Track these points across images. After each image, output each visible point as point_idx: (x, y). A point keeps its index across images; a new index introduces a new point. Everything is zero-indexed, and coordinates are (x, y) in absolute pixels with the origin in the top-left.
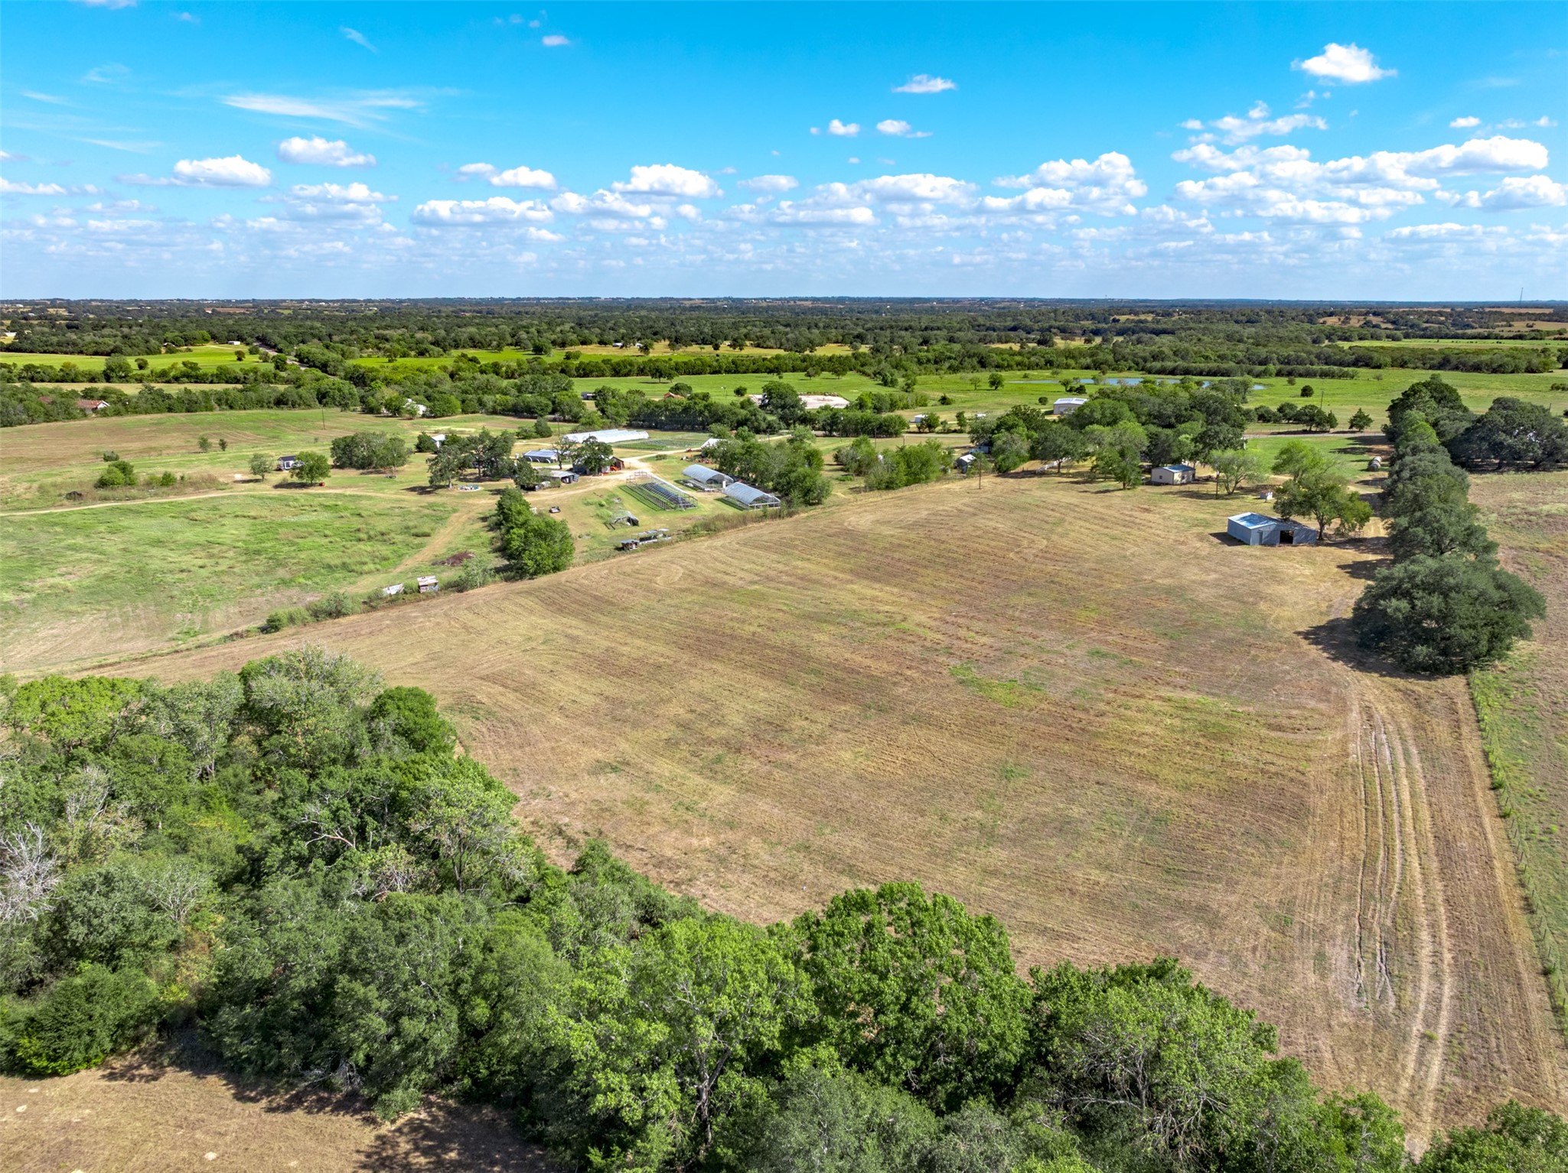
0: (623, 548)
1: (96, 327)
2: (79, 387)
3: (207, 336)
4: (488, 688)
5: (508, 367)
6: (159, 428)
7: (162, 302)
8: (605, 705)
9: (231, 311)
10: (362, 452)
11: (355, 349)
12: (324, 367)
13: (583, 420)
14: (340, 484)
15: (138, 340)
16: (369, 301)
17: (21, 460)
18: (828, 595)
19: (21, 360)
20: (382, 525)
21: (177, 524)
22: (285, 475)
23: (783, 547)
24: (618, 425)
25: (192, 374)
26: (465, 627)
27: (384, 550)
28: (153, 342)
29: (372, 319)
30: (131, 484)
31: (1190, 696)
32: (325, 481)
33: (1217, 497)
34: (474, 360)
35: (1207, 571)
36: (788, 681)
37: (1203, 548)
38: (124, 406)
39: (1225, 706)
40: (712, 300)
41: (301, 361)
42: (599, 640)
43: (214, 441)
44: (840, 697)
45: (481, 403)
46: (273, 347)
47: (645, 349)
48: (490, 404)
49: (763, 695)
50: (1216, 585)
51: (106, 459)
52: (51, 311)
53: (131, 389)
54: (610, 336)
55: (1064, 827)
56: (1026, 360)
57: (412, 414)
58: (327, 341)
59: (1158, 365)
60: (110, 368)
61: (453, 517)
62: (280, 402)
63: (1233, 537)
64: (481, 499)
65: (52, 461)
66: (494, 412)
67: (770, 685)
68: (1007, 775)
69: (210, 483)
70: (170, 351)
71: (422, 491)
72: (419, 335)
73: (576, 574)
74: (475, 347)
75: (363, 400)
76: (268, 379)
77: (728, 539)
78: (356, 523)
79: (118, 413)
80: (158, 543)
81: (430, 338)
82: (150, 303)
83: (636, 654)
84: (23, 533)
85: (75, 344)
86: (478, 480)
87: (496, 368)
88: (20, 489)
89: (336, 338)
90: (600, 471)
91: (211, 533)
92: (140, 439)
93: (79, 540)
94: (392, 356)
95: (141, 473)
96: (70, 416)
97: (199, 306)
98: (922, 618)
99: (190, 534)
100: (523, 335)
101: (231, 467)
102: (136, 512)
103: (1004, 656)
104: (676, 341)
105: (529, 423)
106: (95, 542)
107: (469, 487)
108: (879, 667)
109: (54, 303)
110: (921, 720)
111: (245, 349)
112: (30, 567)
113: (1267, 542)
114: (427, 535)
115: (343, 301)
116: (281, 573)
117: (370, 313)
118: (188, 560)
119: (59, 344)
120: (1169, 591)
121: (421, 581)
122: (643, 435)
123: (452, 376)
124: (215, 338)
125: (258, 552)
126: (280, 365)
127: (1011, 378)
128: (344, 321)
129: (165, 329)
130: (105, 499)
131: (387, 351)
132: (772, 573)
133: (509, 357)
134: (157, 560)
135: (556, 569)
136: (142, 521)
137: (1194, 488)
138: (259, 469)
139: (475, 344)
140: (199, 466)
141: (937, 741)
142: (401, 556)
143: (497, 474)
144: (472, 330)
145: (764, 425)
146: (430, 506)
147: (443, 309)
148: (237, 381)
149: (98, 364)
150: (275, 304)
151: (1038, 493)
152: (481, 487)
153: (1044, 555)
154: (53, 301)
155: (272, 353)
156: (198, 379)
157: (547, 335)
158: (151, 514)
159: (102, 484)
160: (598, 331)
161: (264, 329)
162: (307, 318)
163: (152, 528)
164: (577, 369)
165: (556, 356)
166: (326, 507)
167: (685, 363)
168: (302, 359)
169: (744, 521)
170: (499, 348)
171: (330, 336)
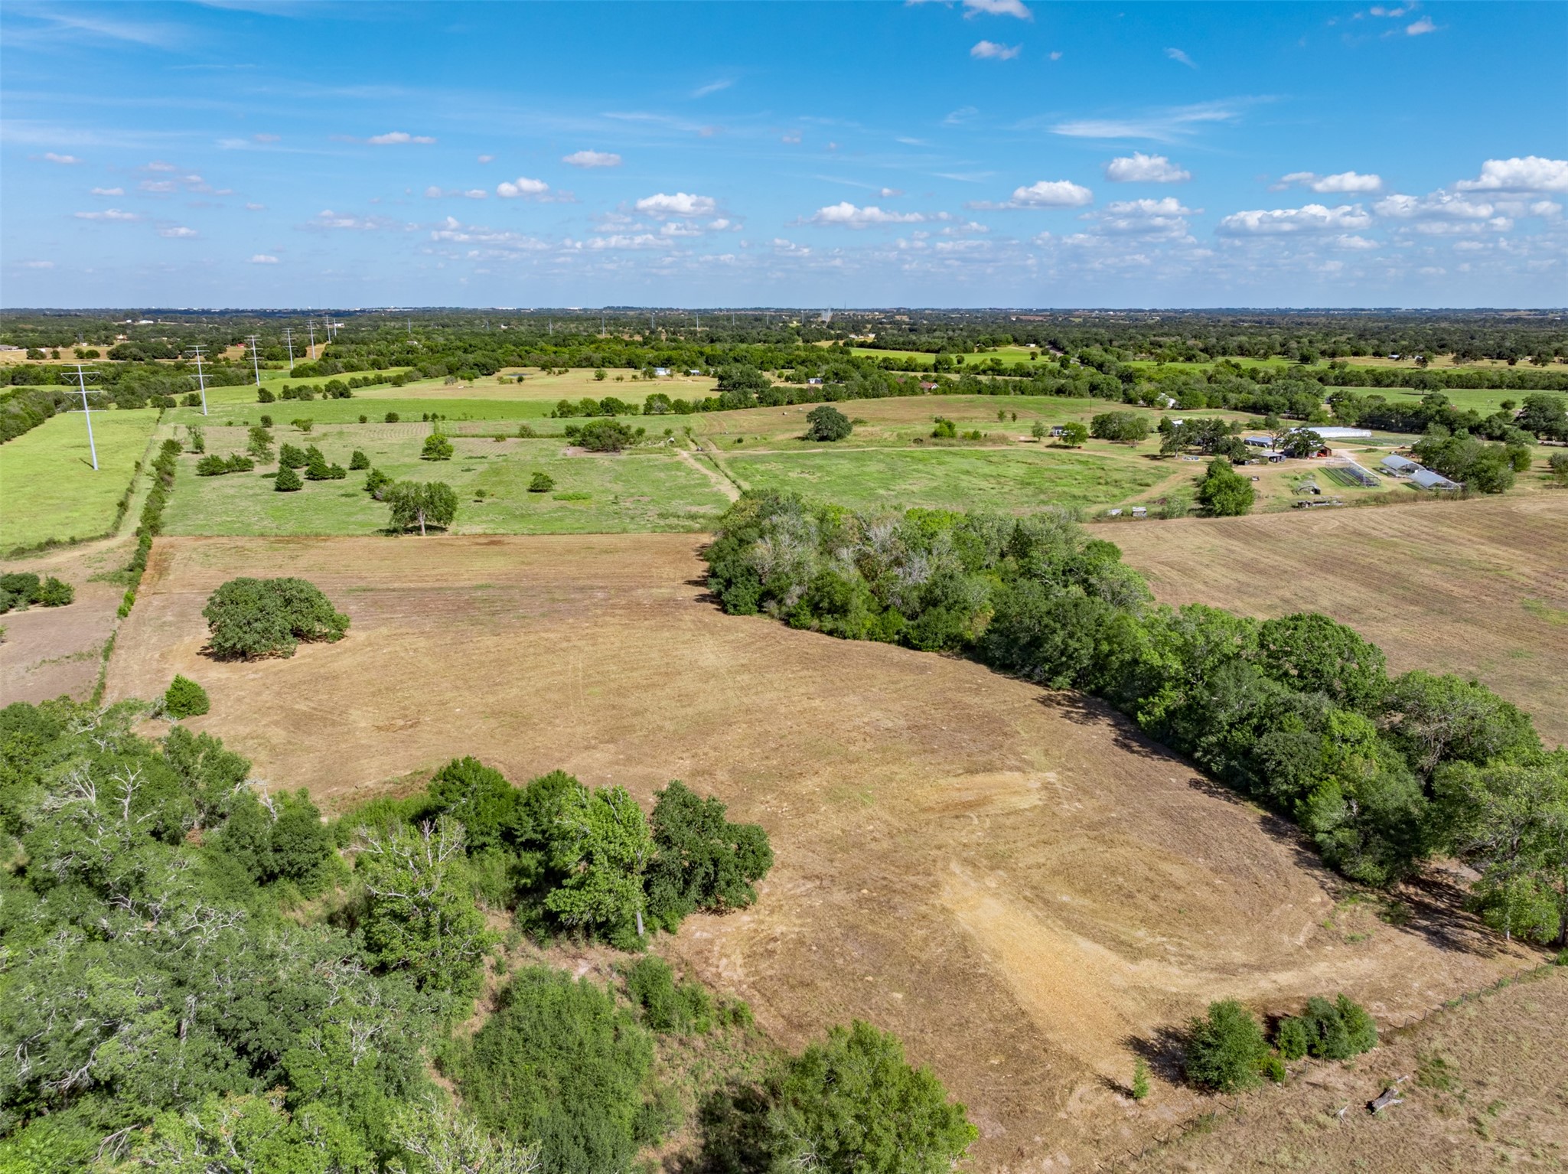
0: (1300, 505)
1: (930, 331)
2: (919, 375)
3: (1011, 339)
4: (1160, 567)
5: (1266, 373)
6: (971, 405)
7: (978, 311)
8: (1236, 585)
9: (1032, 318)
10: (1114, 427)
11: (1130, 353)
12: (1100, 367)
13: (1312, 417)
14: (1093, 448)
15: (959, 341)
16: (1154, 311)
17: (884, 419)
18: (1454, 549)
19: (880, 354)
20: (1117, 476)
21: (979, 463)
22: (1056, 440)
23: (1441, 518)
24: (1346, 424)
25: (996, 369)
26: (1158, 538)
27: (1116, 491)
28: (970, 343)
29: (1151, 327)
30: (953, 436)
32: (1083, 445)
34: (1237, 366)
36: (1380, 590)
38: (949, 388)
40: (1544, 312)
41: (1082, 362)
42: (1247, 553)
43: (1009, 416)
44: (1415, 602)
45: (1225, 400)
46: (1060, 350)
47: (1423, 362)
48: (1233, 402)
49: (1354, 594)
51: (937, 421)
52: (898, 318)
53: (954, 377)
54: (1389, 347)
57: (1163, 405)
58: (1106, 345)
60: (939, 362)
61: (1172, 476)
62: (1060, 391)
64: (1197, 466)
65: (903, 421)
66: (1236, 408)
67: (1363, 590)
68: (1515, 655)
69: (1003, 440)
70: (981, 351)
71: (1154, 458)
72: (1190, 343)
73: (1253, 518)
74: (1242, 354)
75: (1125, 392)
76: (1052, 373)
77: (1396, 509)
78: (1099, 473)
79: (945, 393)
80: (968, 473)
81: (1201, 345)
82: (968, 311)
83: (1272, 563)
84: (888, 460)
85: (914, 344)
86: (1201, 454)
87: (1253, 374)
88: (886, 435)
89: (1115, 343)
90: (1307, 455)
91: (1001, 470)
92: (958, 411)
93: (920, 467)
94: (1160, 359)
95: (959, 430)
96: (914, 393)
97: (1006, 314)
98: (1526, 570)
99: (988, 469)
100: (1293, 345)
101: (1019, 432)
102: (955, 454)
104: (1464, 355)
105: (1261, 418)
106: (929, 469)
107: (1191, 459)
108: (1461, 592)
109: (899, 311)
110: (1471, 622)
111: (1039, 350)
112: (894, 478)
114: (1148, 485)
115: (1130, 310)
116: (1042, 497)
117: (1150, 322)
118: (984, 484)
119: (904, 343)
121: (1135, 509)
122: (1366, 433)
123: (1209, 379)
124: (1016, 341)
125: (1029, 484)
126: (1064, 364)
128: (1125, 328)
129: (979, 332)
130: (936, 445)
131: (1158, 355)
132: (1415, 532)
133: (1273, 364)
134: (965, 482)
135: (1237, 513)
136: (958, 459)
138: (1038, 432)
139: (1243, 351)
140: (997, 429)
141: (1474, 633)
142: (1125, 496)
143: (1217, 451)
144: (1244, 338)
145: (1498, 432)
146: (1156, 468)
147: (1223, 319)
148: (1029, 375)
149: (930, 359)
150: (1069, 313)
152: (1200, 459)
154: (898, 310)
155: (1059, 355)
156: (1000, 373)
157: (1319, 345)
158: (964, 456)
159: (935, 435)
160: (1376, 342)
161: (1056, 334)
162: (1095, 325)
163: (965, 464)
164: (1336, 378)
165: (1322, 364)
166: (1080, 462)
167: (1459, 376)
168: (1084, 361)
169: (1415, 499)
170: (1266, 356)
171: (1111, 341)
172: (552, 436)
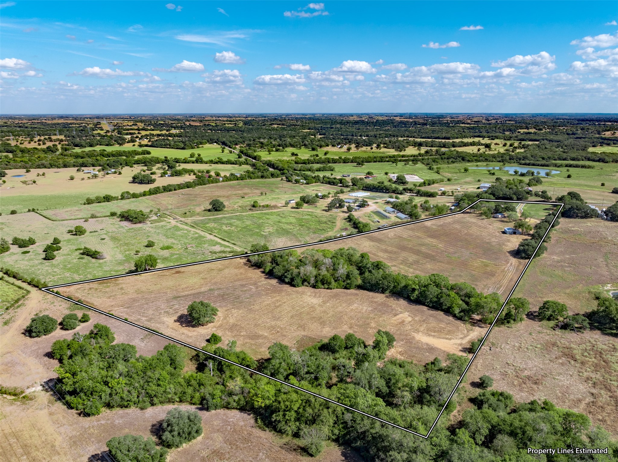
0: (379, 228)
3: (207, 142)
10: (307, 199)
12: (255, 158)
13: (351, 187)
14: (305, 208)
15: (188, 143)
18: (423, 240)
22: (293, 205)
23: (413, 230)
24: (360, 189)
27: (329, 226)
28: (192, 144)
30: (260, 206)
31: (484, 260)
32: (303, 207)
33: (507, 222)
35: (496, 239)
36: (418, 255)
37: (498, 234)
39: (489, 262)
44: (428, 258)
45: (319, 180)
47: (349, 150)
49: (414, 257)
50: (497, 242)
54: (335, 142)
55: (460, 276)
56: (478, 159)
57: (303, 183)
59: (523, 162)
61: (337, 218)
63: (504, 233)
64: (340, 214)
68: (453, 269)
69: (276, 207)
70: (198, 147)
71: (326, 211)
78: (317, 219)
83: (390, 250)
84: (249, 219)
90: (365, 206)
93: (262, 221)
95: (261, 204)
98: (441, 245)
102: (267, 214)
103: (455, 253)
106: (266, 221)
107: (336, 210)
108: (434, 254)
110: (440, 262)
111: (219, 147)
113: (511, 234)
120: (488, 243)
121: (343, 234)
122: (368, 194)
127: (472, 166)
137: (503, 219)
138: (287, 203)
141: (443, 265)
142: (333, 228)
146: (330, 215)
151: (468, 219)
152: (339, 210)
153: (466, 234)
163: (275, 219)
165: (321, 152)
168: (246, 154)
172: (105, 217)
